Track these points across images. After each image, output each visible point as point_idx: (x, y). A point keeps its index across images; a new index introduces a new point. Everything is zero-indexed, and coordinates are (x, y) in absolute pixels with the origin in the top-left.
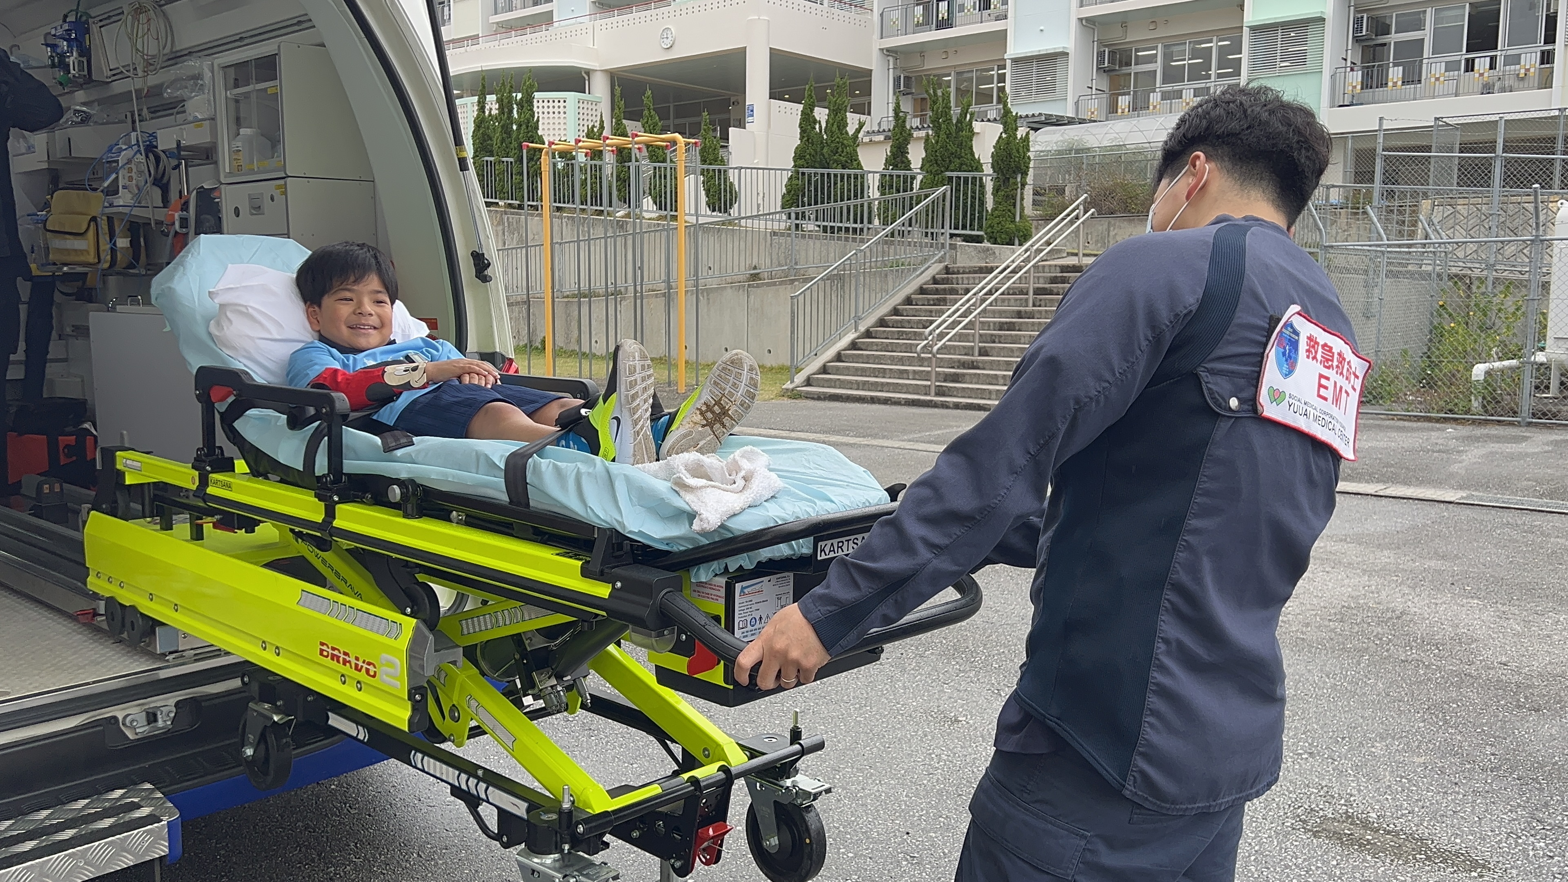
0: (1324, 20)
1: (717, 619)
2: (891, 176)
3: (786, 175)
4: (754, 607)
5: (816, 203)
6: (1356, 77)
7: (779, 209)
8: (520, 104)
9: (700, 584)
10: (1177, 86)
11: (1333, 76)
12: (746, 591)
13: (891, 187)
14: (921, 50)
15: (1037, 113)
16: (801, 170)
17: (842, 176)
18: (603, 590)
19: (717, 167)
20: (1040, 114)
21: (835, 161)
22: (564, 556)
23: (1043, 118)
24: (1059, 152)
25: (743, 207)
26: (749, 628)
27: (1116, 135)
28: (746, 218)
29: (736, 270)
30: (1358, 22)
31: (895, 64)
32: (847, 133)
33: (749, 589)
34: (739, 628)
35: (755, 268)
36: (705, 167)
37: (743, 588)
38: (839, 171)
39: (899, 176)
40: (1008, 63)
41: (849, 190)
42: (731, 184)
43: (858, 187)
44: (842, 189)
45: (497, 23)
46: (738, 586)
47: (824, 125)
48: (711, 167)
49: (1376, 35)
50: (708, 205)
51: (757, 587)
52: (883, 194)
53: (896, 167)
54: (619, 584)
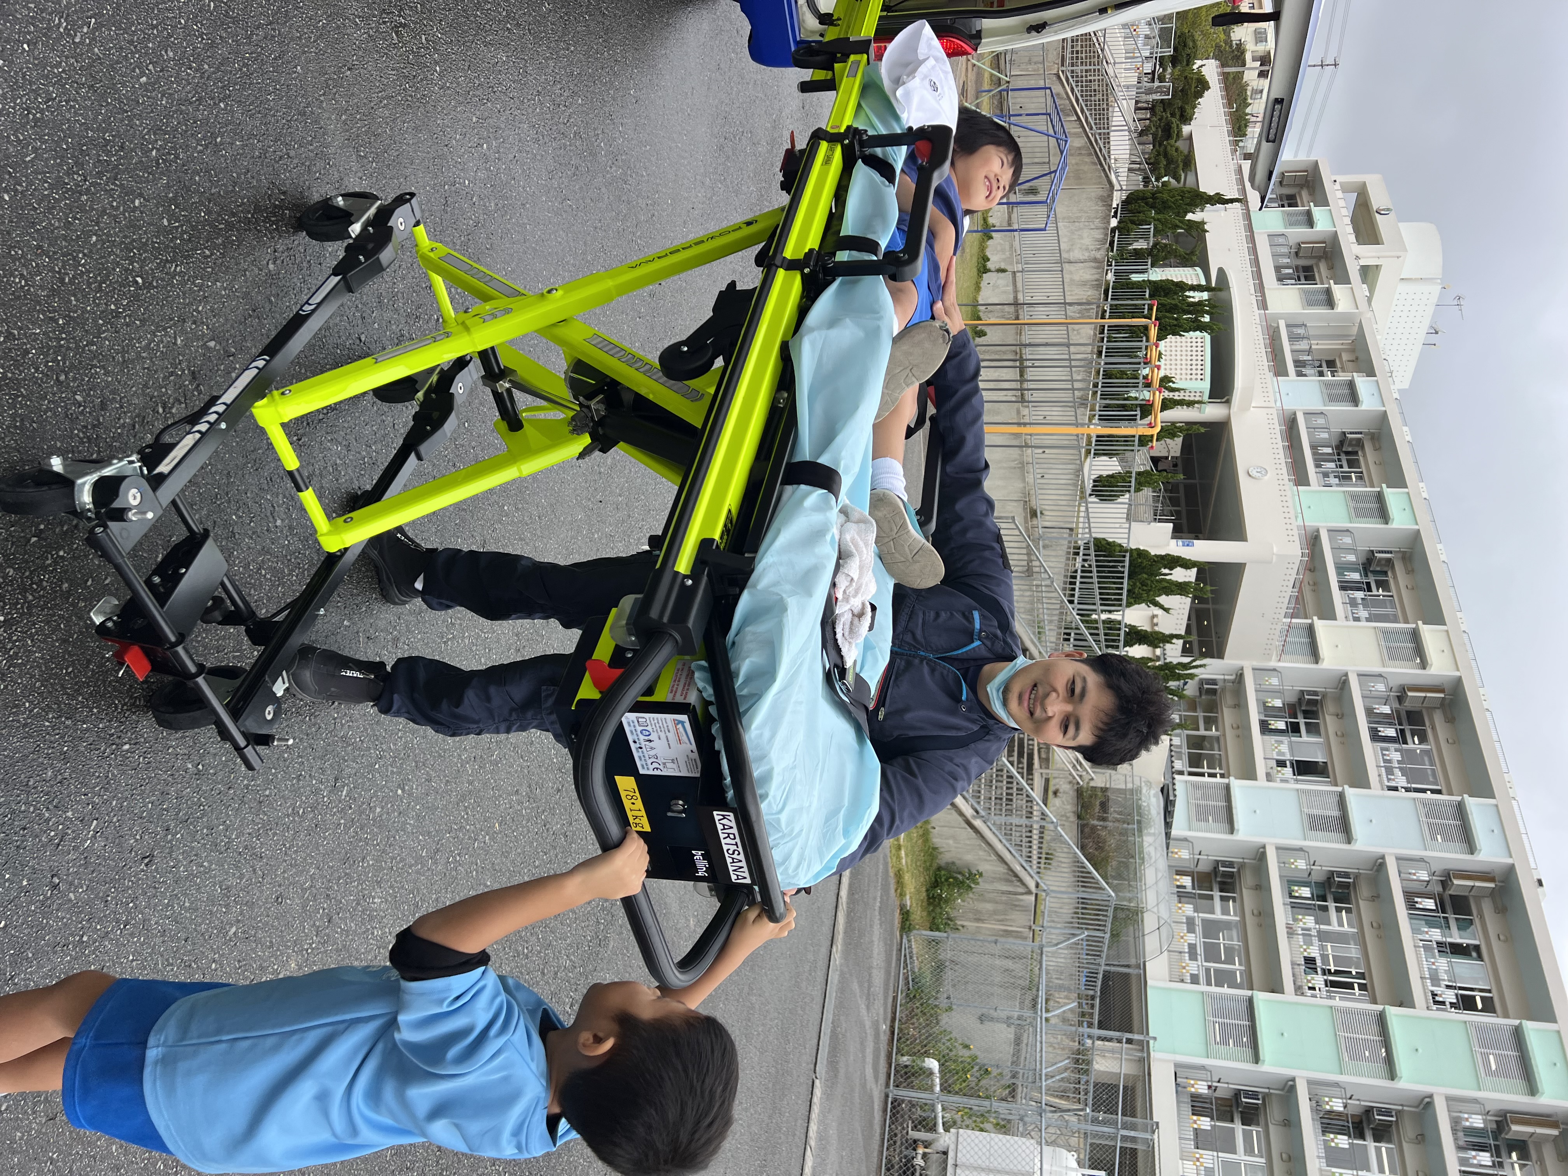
0: (1257, 1063)
1: (649, 691)
2: (1119, 629)
3: (1123, 542)
4: (662, 735)
5: (1097, 566)
6: (1201, 1088)
7: (1094, 535)
8: (1196, 320)
9: (691, 674)
10: (1199, 929)
11: (1203, 1068)
12: (680, 726)
13: (1110, 629)
14: (1240, 704)
15: (1177, 793)
16: (1128, 555)
17: (1122, 589)
18: (683, 564)
19: (1133, 484)
20: (1175, 796)
21: (1135, 584)
22: (727, 517)
23: (1171, 798)
24: (1139, 807)
25: (1096, 506)
26: (639, 729)
27: (1153, 860)
28: (1087, 509)
29: (1040, 497)
30: (1254, 1095)
31: (1229, 681)
32: (1159, 595)
33: (681, 729)
34: (637, 718)
35: (1041, 513)
36: (1134, 475)
37: (682, 723)
38: (1125, 586)
39: (1119, 635)
40: (1225, 781)
41: (1108, 594)
42: (1118, 496)
43: (1110, 601)
44: (1109, 588)
45: (1278, 327)
46: (684, 718)
47: (1168, 577)
48: (1133, 480)
49: (1241, 1112)
50: (1101, 476)
51: (685, 738)
52: (1104, 622)
53: (1126, 634)
54: (690, 582)
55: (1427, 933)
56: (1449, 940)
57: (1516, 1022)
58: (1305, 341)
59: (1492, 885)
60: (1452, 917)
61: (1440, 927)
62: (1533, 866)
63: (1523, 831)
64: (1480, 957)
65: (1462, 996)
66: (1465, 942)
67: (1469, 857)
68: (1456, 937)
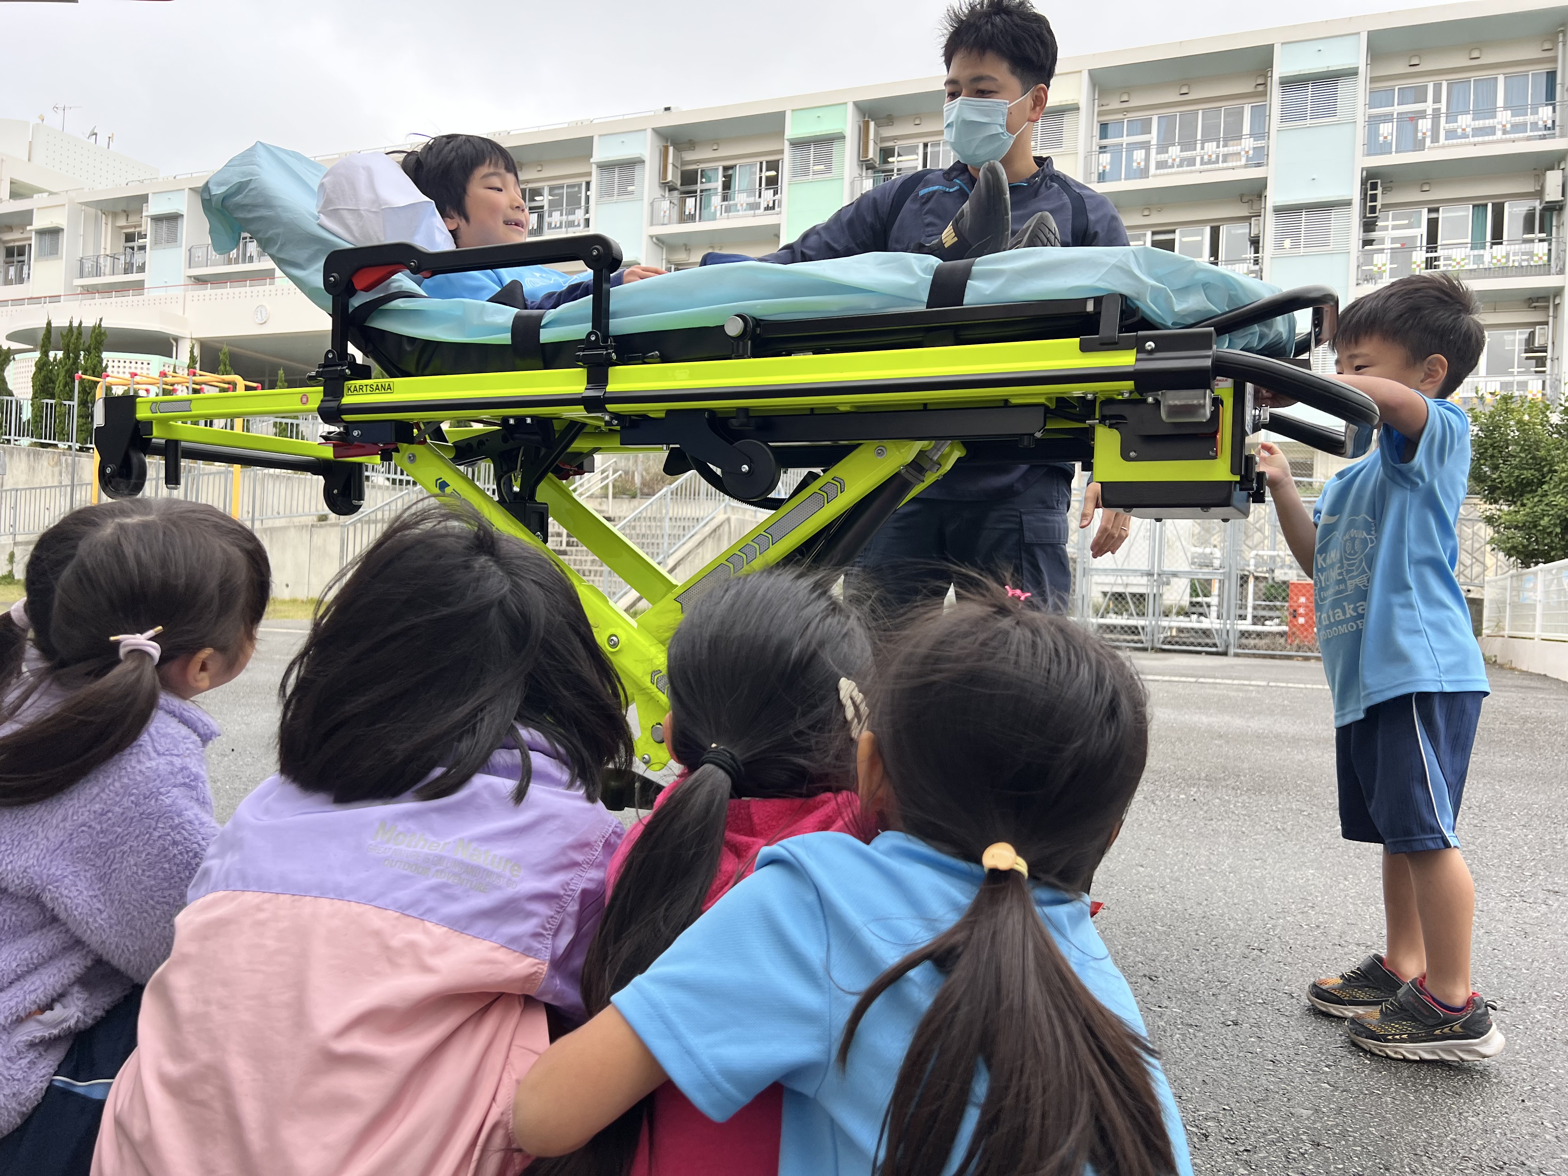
8: (88, 351)
18: (1123, 359)
55: (716, 207)
56: (720, 189)
57: (787, 143)
58: (101, 260)
59: (671, 149)
60: (699, 187)
61: (710, 196)
62: (652, 113)
63: (621, 118)
64: (732, 167)
65: (767, 185)
66: (721, 179)
67: (647, 164)
68: (719, 184)
